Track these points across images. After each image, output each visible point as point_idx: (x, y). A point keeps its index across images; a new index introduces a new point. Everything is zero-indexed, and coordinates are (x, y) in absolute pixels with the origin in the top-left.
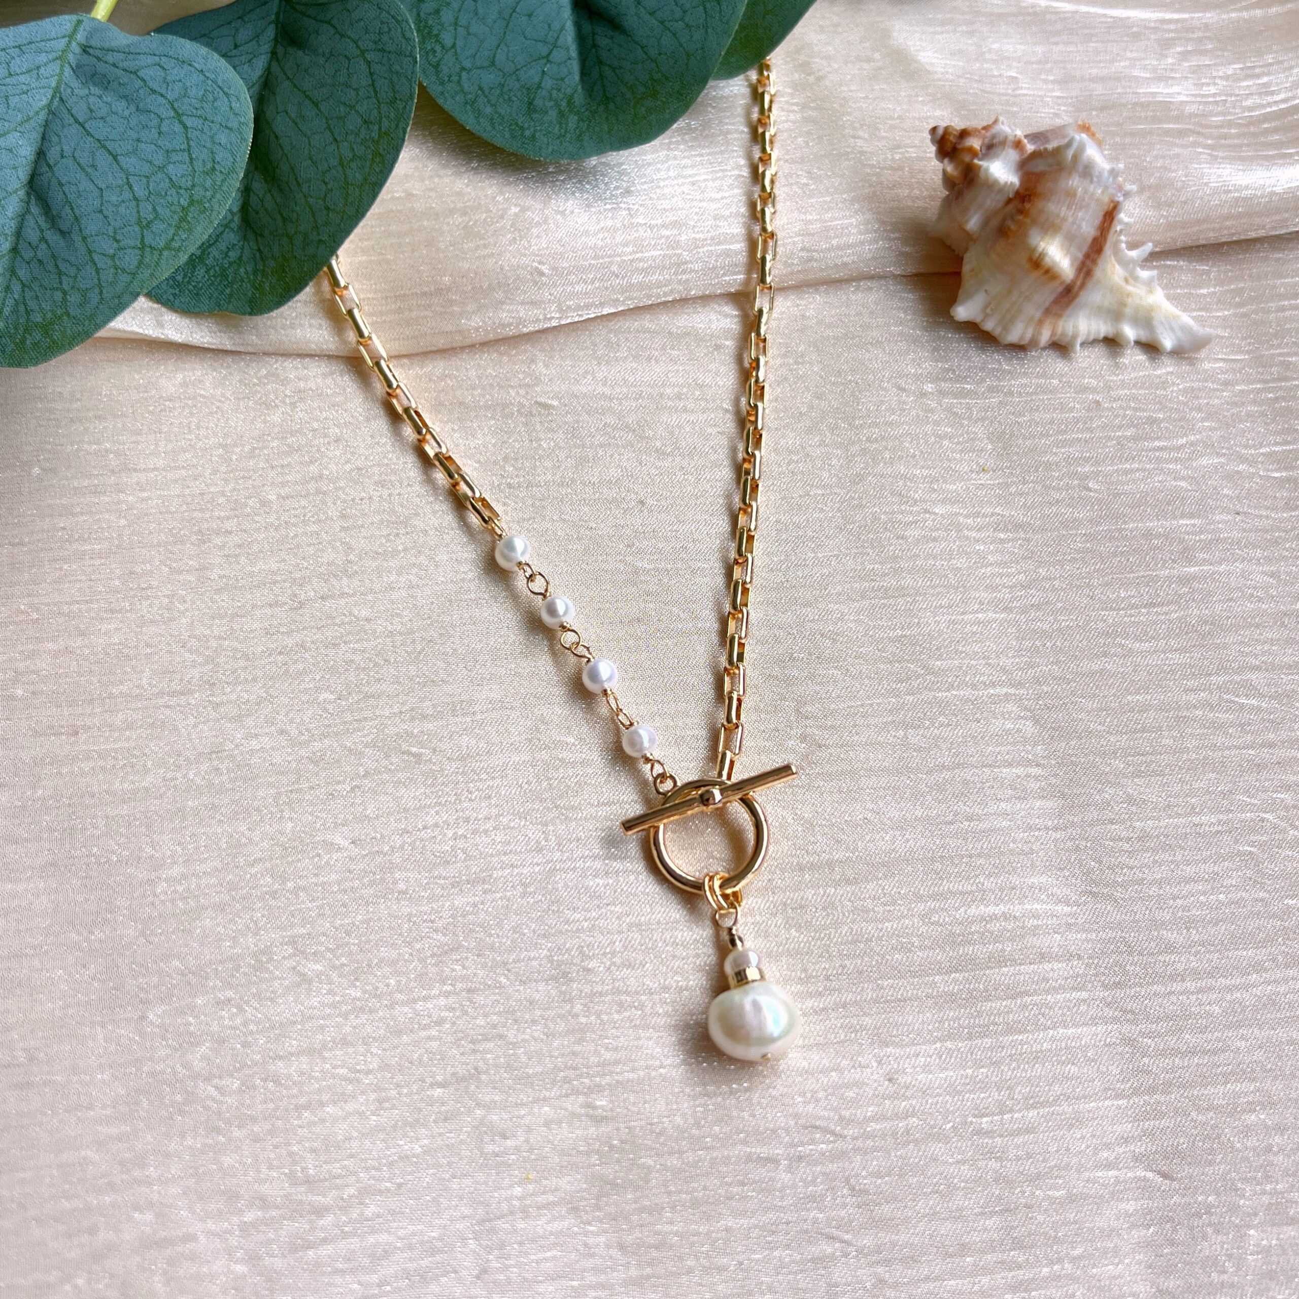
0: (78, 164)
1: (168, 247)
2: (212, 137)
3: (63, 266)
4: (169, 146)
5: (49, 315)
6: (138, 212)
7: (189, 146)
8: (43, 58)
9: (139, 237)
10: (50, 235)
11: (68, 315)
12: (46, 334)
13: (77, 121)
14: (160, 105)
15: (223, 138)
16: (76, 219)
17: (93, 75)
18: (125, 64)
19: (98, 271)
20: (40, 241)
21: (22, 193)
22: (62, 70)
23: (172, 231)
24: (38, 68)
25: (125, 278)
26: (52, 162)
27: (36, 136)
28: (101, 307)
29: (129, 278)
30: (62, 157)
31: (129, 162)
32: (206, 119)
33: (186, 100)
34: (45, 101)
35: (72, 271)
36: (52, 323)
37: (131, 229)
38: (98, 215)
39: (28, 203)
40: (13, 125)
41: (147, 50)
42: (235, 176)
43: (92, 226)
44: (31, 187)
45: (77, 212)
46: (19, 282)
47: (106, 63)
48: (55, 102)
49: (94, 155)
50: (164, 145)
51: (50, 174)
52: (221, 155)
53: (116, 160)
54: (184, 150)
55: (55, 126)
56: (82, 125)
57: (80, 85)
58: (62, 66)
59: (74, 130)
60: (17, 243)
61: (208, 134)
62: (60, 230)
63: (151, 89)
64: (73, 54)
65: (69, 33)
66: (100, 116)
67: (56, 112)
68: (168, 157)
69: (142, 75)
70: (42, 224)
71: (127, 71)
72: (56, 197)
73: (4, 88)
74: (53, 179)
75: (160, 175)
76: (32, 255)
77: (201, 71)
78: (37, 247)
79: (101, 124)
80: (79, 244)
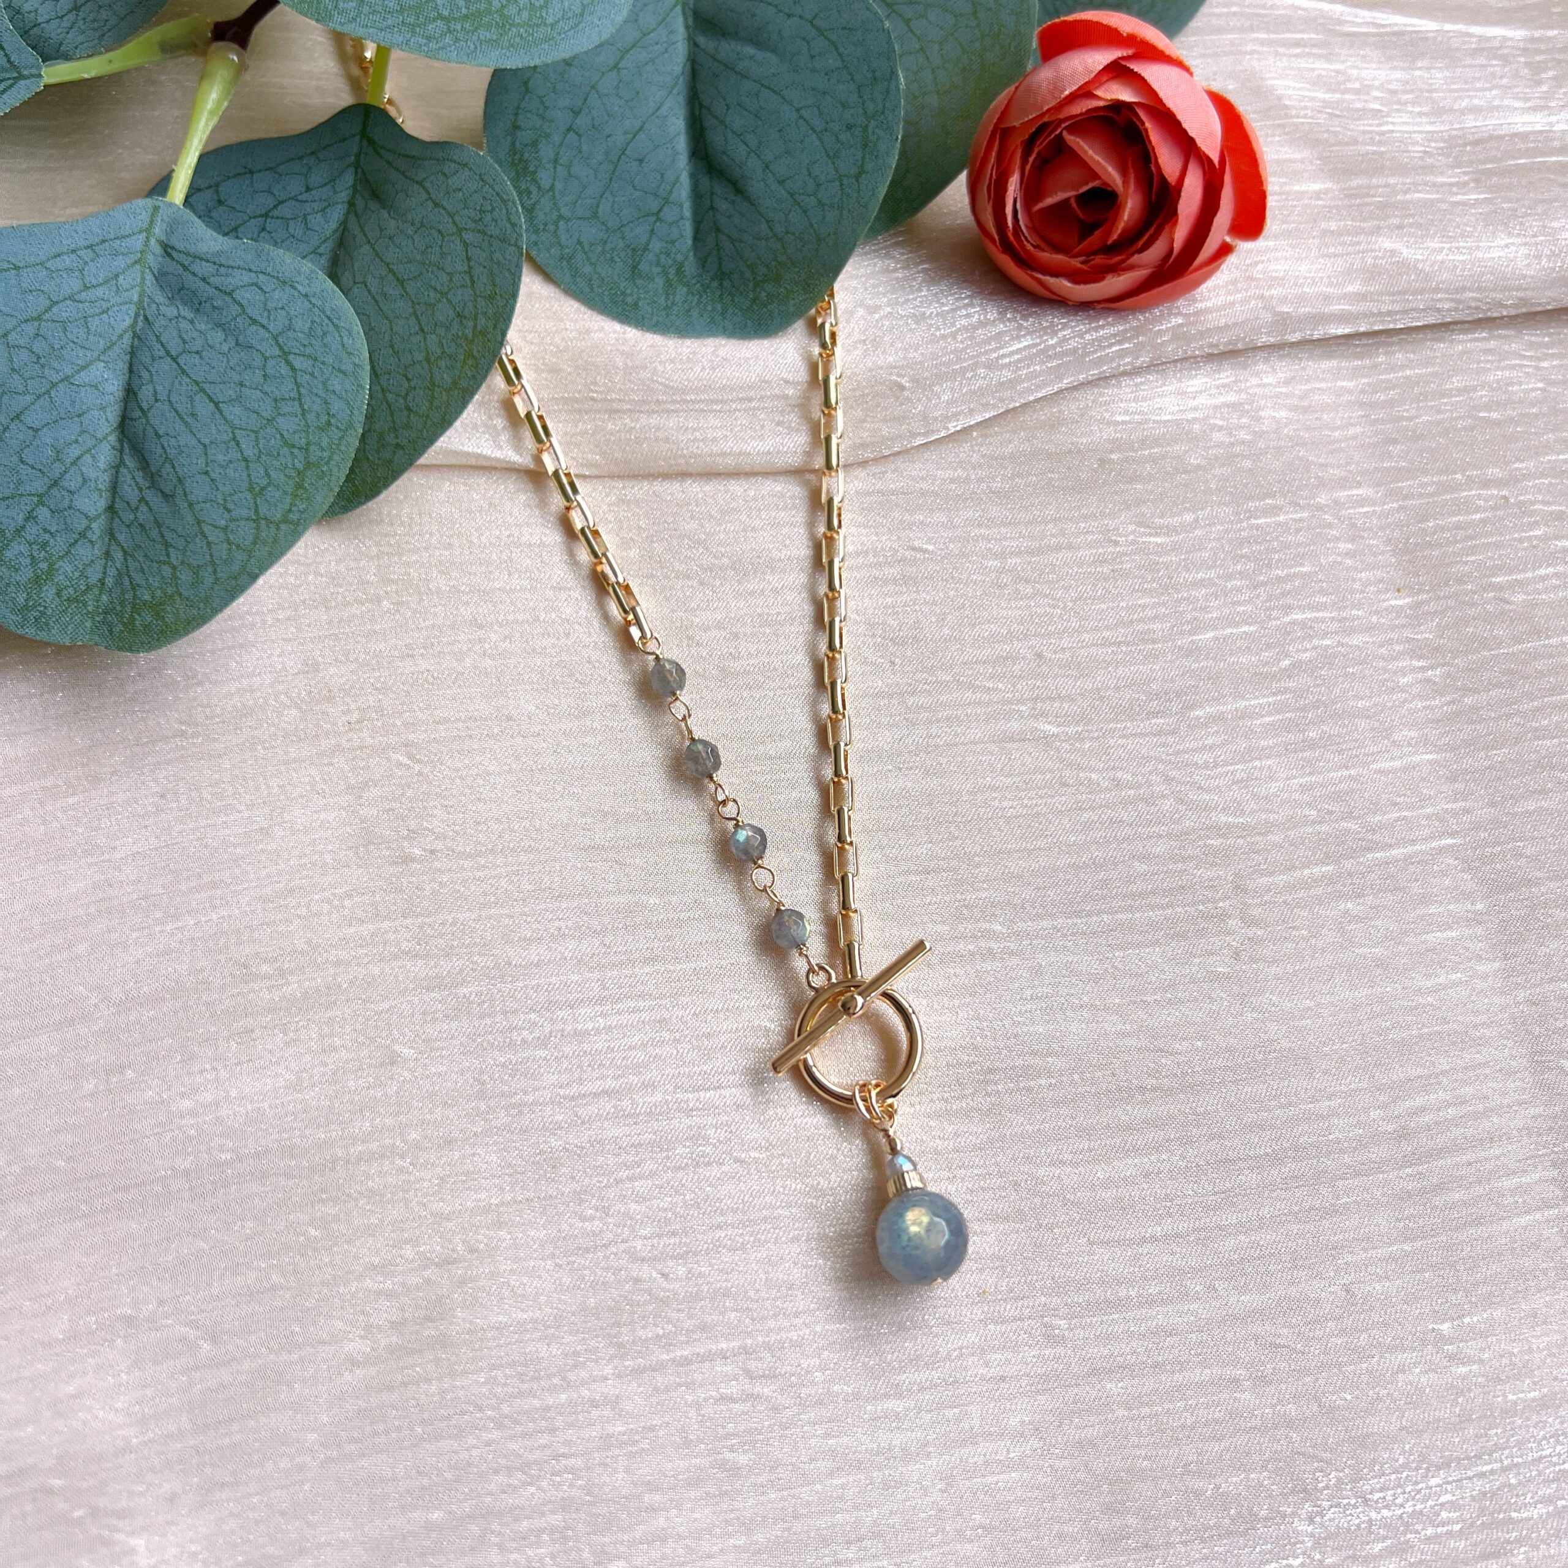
0: (176, 411)
1: (285, 520)
2: (324, 383)
3: (168, 535)
4: (278, 394)
5: (159, 593)
6: (249, 476)
7: (300, 394)
8: (121, 262)
9: (252, 506)
10: (149, 495)
11: (180, 595)
12: (158, 616)
13: (168, 353)
14: (262, 340)
15: (336, 384)
16: (180, 481)
17: (182, 289)
18: (217, 281)
19: (209, 544)
20: (139, 501)
21: (112, 438)
22: (143, 279)
23: (288, 500)
24: (117, 276)
25: (240, 556)
26: (145, 406)
27: (122, 366)
28: (216, 588)
29: (246, 556)
30: (157, 400)
31: (234, 412)
32: (316, 359)
33: (290, 334)
34: (128, 321)
35: (181, 543)
36: (162, 603)
37: (241, 496)
38: (203, 476)
39: (121, 451)
40: (96, 354)
41: (241, 263)
42: (352, 432)
43: (199, 490)
44: (123, 432)
45: (180, 473)
46: (119, 549)
47: (194, 274)
48: (140, 324)
49: (192, 401)
50: (272, 392)
51: (144, 420)
52: (336, 406)
53: (219, 409)
54: (294, 399)
55: (144, 357)
56: (174, 359)
57: (167, 302)
58: (143, 273)
59: (166, 365)
60: (113, 502)
61: (320, 379)
62: (162, 492)
63: (250, 318)
64: (154, 257)
65: (145, 226)
66: (194, 349)
67: (143, 337)
68: (277, 407)
69: (239, 298)
70: (140, 480)
71: (220, 290)
72: (155, 452)
73: (81, 305)
74: (148, 428)
75: (269, 430)
76: (132, 517)
77: (306, 296)
78: (137, 509)
79: (197, 361)
80: (185, 511)
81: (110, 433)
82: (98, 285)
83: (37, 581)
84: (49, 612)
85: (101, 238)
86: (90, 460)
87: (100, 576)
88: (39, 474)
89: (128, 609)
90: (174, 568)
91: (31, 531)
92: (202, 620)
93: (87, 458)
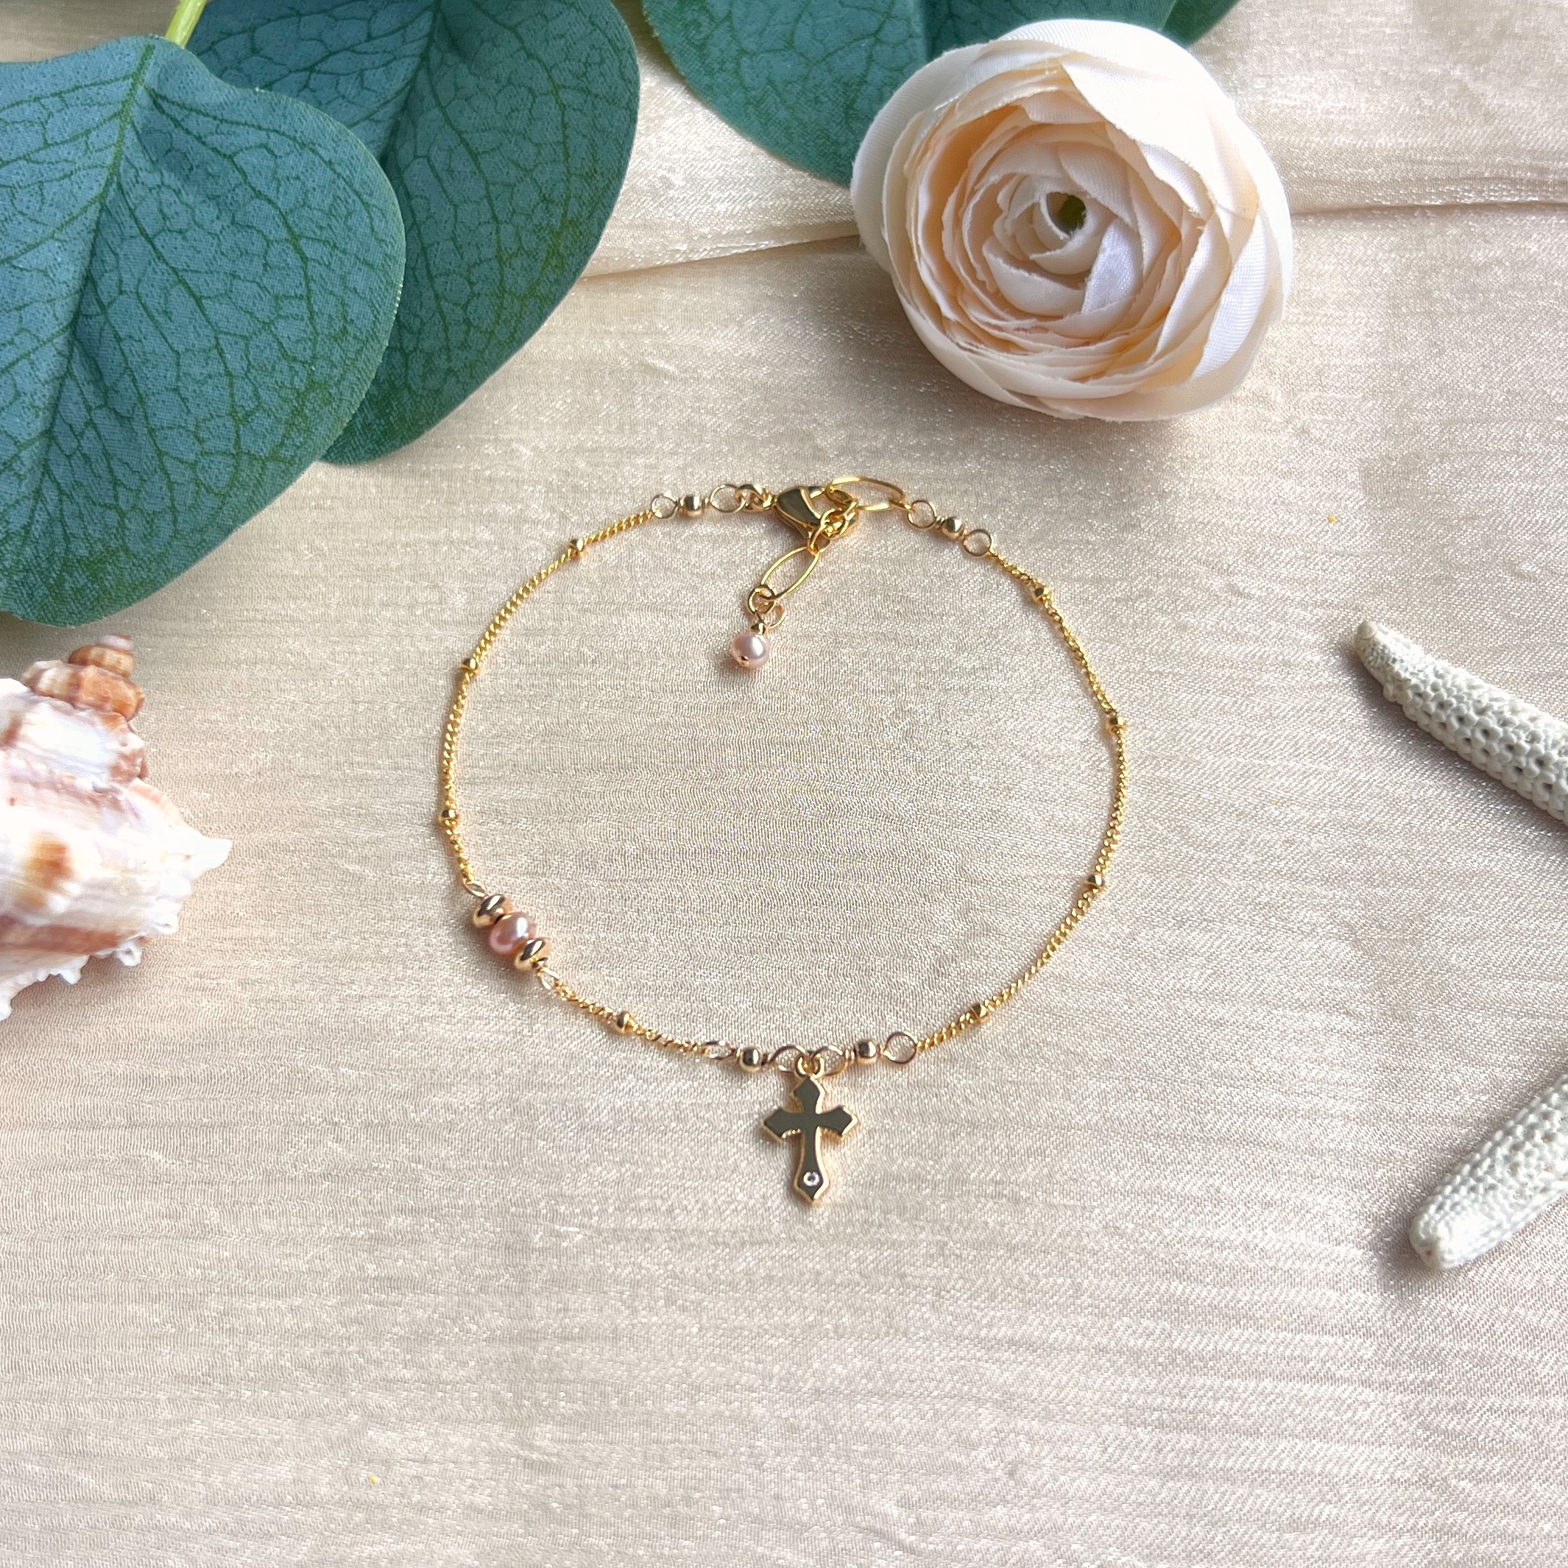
0: (145, 308)
1: (274, 457)
2: (343, 278)
3: (120, 471)
4: (279, 289)
5: (99, 547)
6: (232, 395)
7: (309, 290)
8: (95, 115)
9: (233, 436)
10: (100, 417)
11: (127, 550)
12: (94, 578)
13: (143, 232)
14: (267, 218)
15: (358, 279)
16: (140, 398)
17: (170, 150)
18: (214, 140)
19: (171, 485)
20: (87, 424)
21: (60, 341)
22: (122, 136)
23: (281, 432)
24: (87, 132)
25: (209, 502)
26: (105, 299)
27: (82, 247)
28: (175, 543)
29: (218, 502)
30: (121, 292)
31: (218, 311)
32: (335, 246)
33: (305, 212)
34: (97, 190)
35: (133, 481)
36: (102, 559)
37: (220, 422)
38: (172, 394)
39: (70, 358)
40: (49, 231)
41: (249, 119)
42: (375, 344)
43: (163, 415)
44: (74, 333)
45: (142, 388)
46: (53, 486)
47: (188, 132)
48: (112, 194)
49: (166, 293)
50: (272, 287)
51: (102, 318)
52: (356, 309)
53: (200, 306)
54: (301, 298)
55: (111, 235)
56: (150, 240)
57: (148, 166)
58: (122, 129)
59: (138, 247)
60: (52, 425)
61: (338, 271)
62: (116, 412)
63: (254, 189)
64: (140, 109)
65: (133, 69)
66: (177, 227)
67: (113, 211)
68: (278, 308)
69: (242, 163)
70: (90, 397)
71: (218, 152)
72: (110, 358)
73: (37, 167)
74: (107, 327)
75: (264, 336)
76: (74, 445)
77: (330, 162)
78: (82, 434)
79: (179, 241)
80: (144, 439)
81: (58, 334)
82: (62, 143)
85: (73, 83)
86: (27, 368)
87: (25, 521)
89: (57, 567)
90: (122, 514)
92: (153, 586)
93: (24, 364)
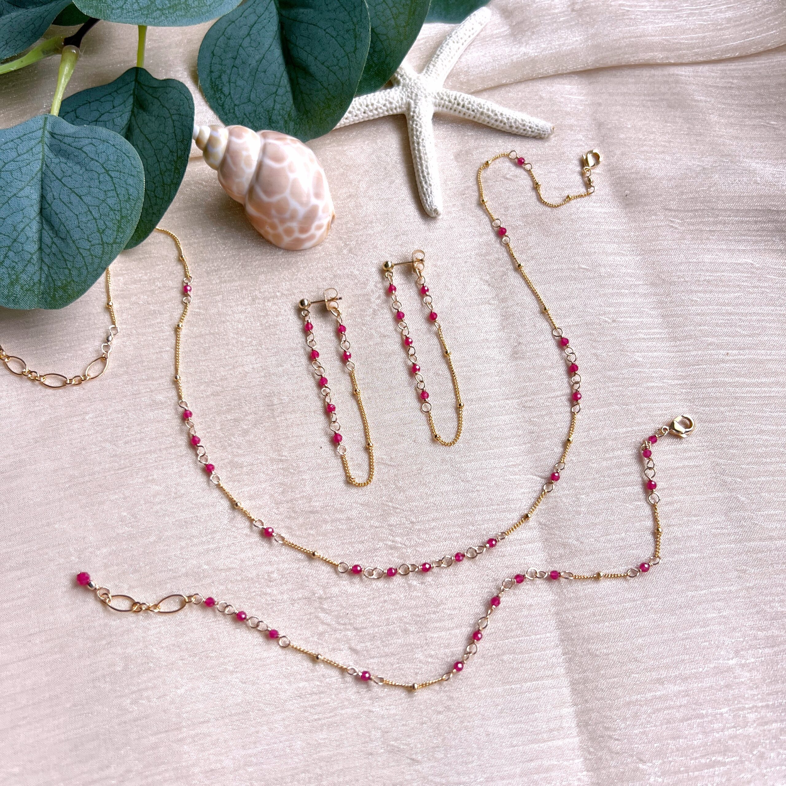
0: (63, 202)
1: (115, 242)
2: (125, 181)
3: (66, 256)
4: (105, 189)
5: (64, 282)
6: (97, 225)
7: (115, 187)
8: (33, 142)
9: (100, 238)
10: (55, 240)
11: (74, 281)
12: (65, 291)
13: (57, 178)
14: (97, 167)
15: (130, 181)
16: (68, 232)
17: (60, 150)
18: (74, 144)
19: (83, 257)
20: (52, 243)
21: (37, 218)
22: (43, 148)
23: (115, 233)
24: (32, 149)
25: (97, 261)
26: (50, 202)
27: (38, 187)
28: (89, 276)
29: (100, 260)
30: (54, 199)
31: (87, 199)
32: (121, 172)
33: (109, 162)
34: (39, 167)
35: (71, 259)
36: (66, 286)
37: (95, 234)
38: (78, 229)
39: (42, 223)
40: (26, 183)
41: (84, 136)
42: (140, 201)
43: (76, 235)
44: (41, 215)
45: (68, 229)
46: (46, 265)
47: (65, 143)
48: (44, 168)
49: (69, 196)
50: (103, 188)
51: (50, 208)
52: (131, 190)
53: (81, 198)
54: (113, 190)
55: (47, 181)
56: (60, 180)
57: (54, 157)
58: (43, 146)
59: (57, 183)
60: (41, 246)
61: (123, 180)
62: (61, 238)
63: (91, 158)
64: (47, 139)
65: (42, 126)
66: (68, 175)
67: (46, 173)
68: (106, 195)
69: (85, 150)
70: (51, 234)
71: (77, 148)
72: (55, 220)
73: (17, 163)
74: (52, 211)
75: (104, 205)
76: (49, 251)
77: (114, 145)
78: (51, 247)
79: (70, 180)
80: (71, 244)
81: (37, 216)
82: (24, 154)
83: (12, 284)
84: (19, 296)
85: (23, 133)
86: (29, 229)
87: (39, 278)
88: (7, 237)
89: (52, 291)
90: (70, 270)
91: (7, 262)
92: (84, 290)
93: (27, 228)
